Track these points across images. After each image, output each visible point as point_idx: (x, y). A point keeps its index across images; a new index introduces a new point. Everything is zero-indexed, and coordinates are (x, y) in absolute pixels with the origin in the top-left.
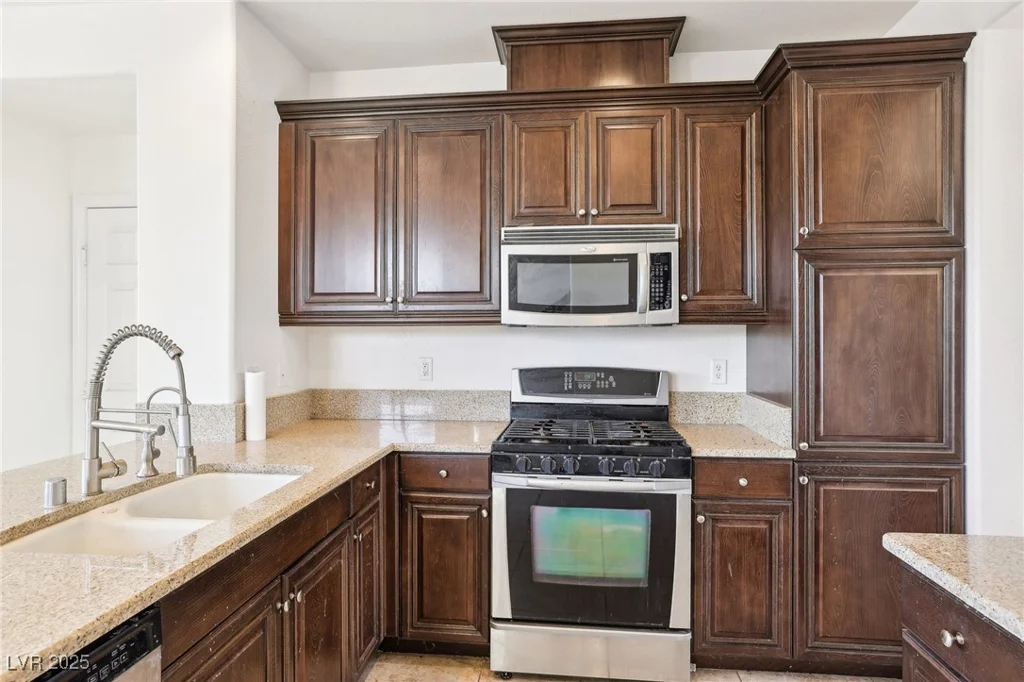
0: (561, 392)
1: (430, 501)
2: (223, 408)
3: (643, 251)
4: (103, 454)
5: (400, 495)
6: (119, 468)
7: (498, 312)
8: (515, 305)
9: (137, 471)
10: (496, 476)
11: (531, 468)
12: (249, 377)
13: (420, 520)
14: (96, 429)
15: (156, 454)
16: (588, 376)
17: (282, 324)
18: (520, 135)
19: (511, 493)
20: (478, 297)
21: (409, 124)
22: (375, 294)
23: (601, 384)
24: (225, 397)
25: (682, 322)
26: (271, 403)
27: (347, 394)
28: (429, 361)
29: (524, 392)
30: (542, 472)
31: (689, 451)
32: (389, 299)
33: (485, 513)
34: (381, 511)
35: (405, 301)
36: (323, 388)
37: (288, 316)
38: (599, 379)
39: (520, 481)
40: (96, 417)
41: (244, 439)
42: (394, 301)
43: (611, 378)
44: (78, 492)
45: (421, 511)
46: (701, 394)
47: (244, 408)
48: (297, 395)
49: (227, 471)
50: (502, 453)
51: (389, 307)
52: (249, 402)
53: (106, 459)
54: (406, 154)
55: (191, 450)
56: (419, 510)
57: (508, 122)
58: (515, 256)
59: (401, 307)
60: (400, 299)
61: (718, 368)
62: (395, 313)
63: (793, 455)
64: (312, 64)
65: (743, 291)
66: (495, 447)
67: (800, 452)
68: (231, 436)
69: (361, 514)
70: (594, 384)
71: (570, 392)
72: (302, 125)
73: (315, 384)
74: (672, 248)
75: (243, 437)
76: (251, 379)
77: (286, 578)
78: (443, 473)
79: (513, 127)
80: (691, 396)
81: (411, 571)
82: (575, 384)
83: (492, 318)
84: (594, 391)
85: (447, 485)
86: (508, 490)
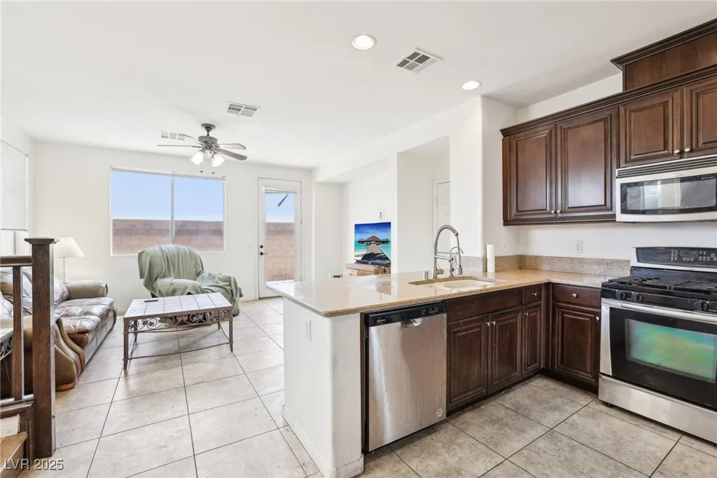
1: (568, 308)
2: (478, 258)
4: (437, 266)
5: (553, 304)
6: (442, 272)
7: (614, 216)
8: (625, 211)
9: (447, 274)
10: (603, 300)
11: (625, 297)
12: (488, 246)
13: (563, 317)
14: (436, 258)
15: (453, 270)
17: (505, 225)
18: (630, 116)
19: (612, 310)
20: (604, 207)
21: (562, 124)
22: (546, 209)
23: (703, 259)
24: (479, 254)
26: (497, 259)
27: (536, 258)
28: (580, 243)
29: (639, 261)
30: (633, 301)
32: (553, 212)
33: (598, 318)
34: (542, 308)
35: (561, 212)
36: (526, 254)
37: (507, 222)
39: (618, 304)
40: (436, 254)
41: (486, 271)
42: (556, 212)
44: (431, 277)
45: (563, 313)
47: (486, 259)
48: (512, 257)
49: (476, 280)
50: (608, 288)
51: (554, 215)
52: (488, 257)
53: (438, 268)
54: (561, 140)
55: (460, 266)
56: (562, 312)
57: (622, 110)
58: (624, 184)
59: (560, 215)
60: (558, 211)
62: (555, 218)
64: (518, 106)
66: (603, 285)
68: (481, 269)
69: (529, 305)
70: (696, 258)
72: (512, 137)
73: (521, 253)
75: (485, 270)
76: (489, 247)
77: (490, 315)
78: (575, 295)
79: (625, 111)
81: (558, 339)
82: (680, 257)
83: (611, 219)
85: (576, 301)
86: (611, 308)
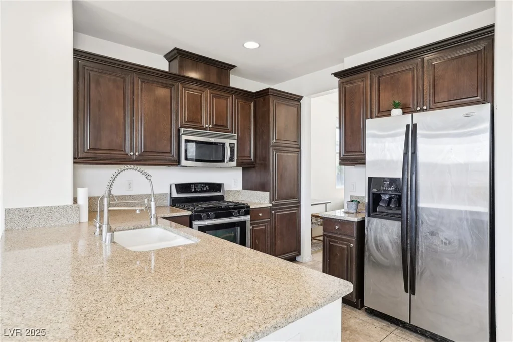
0: (191, 192)
3: (227, 142)
7: (181, 161)
8: (186, 159)
10: (195, 222)
11: (207, 217)
16: (200, 185)
20: (169, 155)
22: (123, 151)
23: (204, 189)
25: (237, 166)
28: (132, 182)
29: (177, 193)
30: (210, 219)
31: (249, 207)
32: (132, 154)
38: (203, 186)
42: (134, 155)
43: (207, 186)
46: (231, 191)
50: (197, 213)
54: (138, 90)
60: (137, 154)
61: (235, 182)
63: (270, 205)
65: (250, 157)
67: (272, 204)
70: (202, 189)
71: (194, 192)
74: (235, 142)
80: (229, 191)
82: (195, 189)
84: (202, 191)
86: (199, 227)
